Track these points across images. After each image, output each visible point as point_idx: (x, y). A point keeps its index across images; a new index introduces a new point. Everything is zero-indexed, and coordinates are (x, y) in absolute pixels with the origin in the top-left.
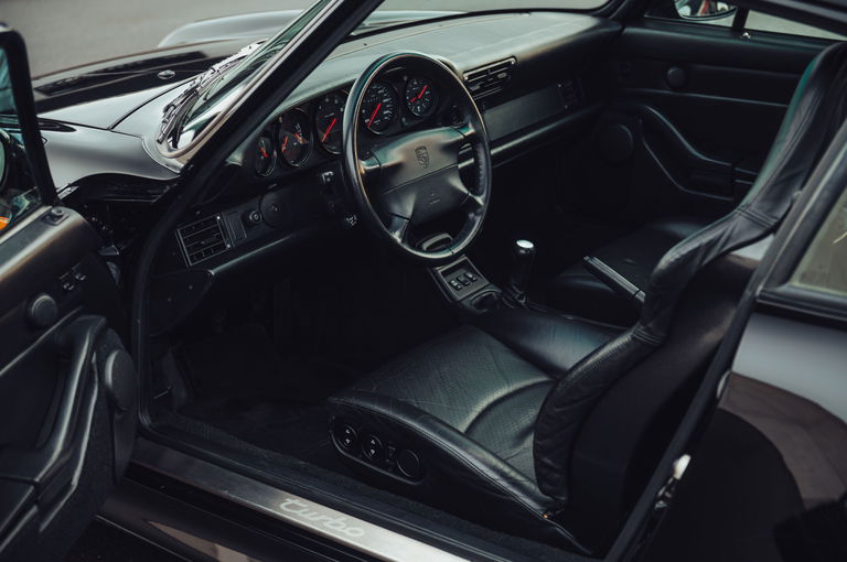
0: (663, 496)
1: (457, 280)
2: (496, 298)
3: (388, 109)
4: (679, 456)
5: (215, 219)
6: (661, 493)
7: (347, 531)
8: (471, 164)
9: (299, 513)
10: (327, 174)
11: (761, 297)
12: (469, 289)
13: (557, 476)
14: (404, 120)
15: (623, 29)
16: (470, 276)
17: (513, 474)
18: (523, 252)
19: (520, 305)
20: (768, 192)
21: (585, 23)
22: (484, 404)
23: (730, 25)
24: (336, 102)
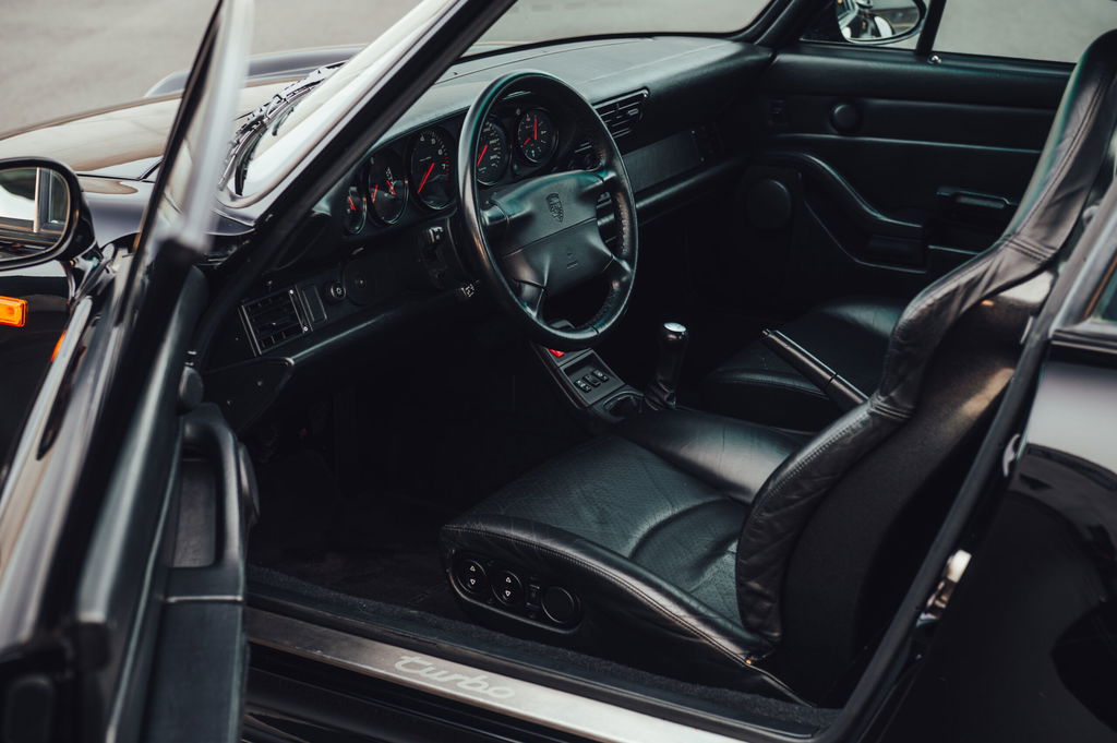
0: (934, 605)
1: (584, 379)
2: (635, 403)
3: (495, 153)
4: (952, 552)
5: (287, 293)
6: (930, 602)
7: (490, 692)
8: (611, 221)
9: (422, 673)
10: (436, 229)
11: (1056, 338)
12: (599, 392)
13: (768, 604)
14: (515, 167)
15: (774, 57)
16: (600, 375)
17: (702, 609)
18: (671, 336)
19: (668, 408)
20: (1042, 215)
21: (727, 49)
22: (645, 528)
23: (914, 47)
24: (433, 141)
